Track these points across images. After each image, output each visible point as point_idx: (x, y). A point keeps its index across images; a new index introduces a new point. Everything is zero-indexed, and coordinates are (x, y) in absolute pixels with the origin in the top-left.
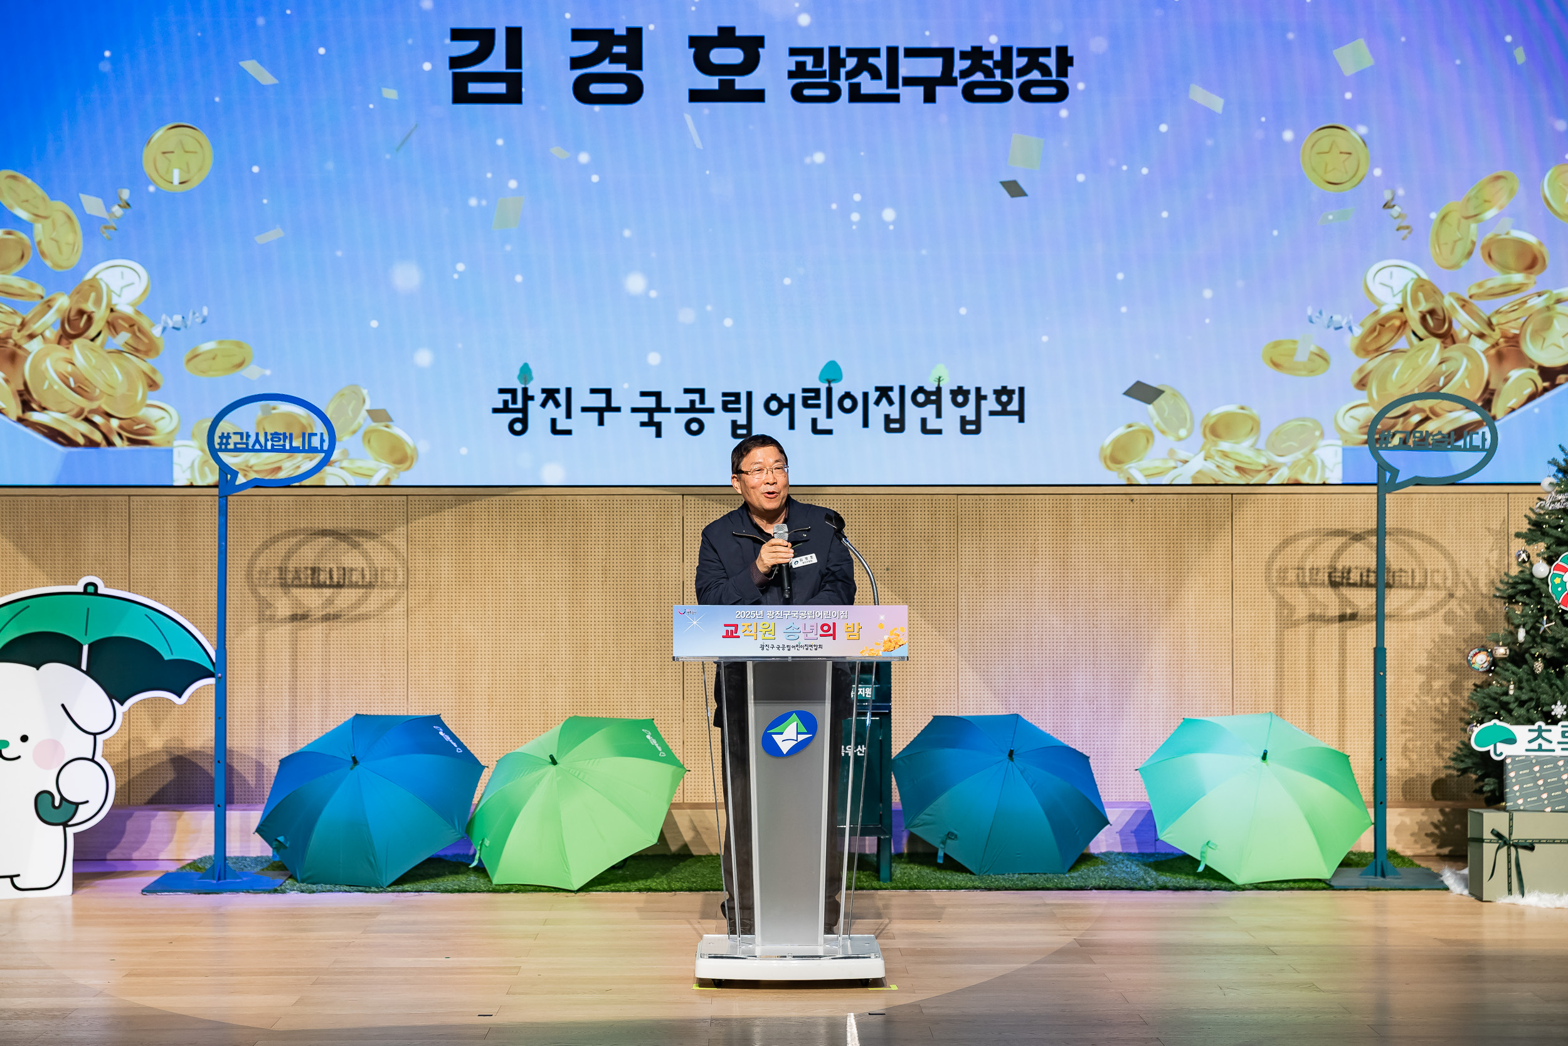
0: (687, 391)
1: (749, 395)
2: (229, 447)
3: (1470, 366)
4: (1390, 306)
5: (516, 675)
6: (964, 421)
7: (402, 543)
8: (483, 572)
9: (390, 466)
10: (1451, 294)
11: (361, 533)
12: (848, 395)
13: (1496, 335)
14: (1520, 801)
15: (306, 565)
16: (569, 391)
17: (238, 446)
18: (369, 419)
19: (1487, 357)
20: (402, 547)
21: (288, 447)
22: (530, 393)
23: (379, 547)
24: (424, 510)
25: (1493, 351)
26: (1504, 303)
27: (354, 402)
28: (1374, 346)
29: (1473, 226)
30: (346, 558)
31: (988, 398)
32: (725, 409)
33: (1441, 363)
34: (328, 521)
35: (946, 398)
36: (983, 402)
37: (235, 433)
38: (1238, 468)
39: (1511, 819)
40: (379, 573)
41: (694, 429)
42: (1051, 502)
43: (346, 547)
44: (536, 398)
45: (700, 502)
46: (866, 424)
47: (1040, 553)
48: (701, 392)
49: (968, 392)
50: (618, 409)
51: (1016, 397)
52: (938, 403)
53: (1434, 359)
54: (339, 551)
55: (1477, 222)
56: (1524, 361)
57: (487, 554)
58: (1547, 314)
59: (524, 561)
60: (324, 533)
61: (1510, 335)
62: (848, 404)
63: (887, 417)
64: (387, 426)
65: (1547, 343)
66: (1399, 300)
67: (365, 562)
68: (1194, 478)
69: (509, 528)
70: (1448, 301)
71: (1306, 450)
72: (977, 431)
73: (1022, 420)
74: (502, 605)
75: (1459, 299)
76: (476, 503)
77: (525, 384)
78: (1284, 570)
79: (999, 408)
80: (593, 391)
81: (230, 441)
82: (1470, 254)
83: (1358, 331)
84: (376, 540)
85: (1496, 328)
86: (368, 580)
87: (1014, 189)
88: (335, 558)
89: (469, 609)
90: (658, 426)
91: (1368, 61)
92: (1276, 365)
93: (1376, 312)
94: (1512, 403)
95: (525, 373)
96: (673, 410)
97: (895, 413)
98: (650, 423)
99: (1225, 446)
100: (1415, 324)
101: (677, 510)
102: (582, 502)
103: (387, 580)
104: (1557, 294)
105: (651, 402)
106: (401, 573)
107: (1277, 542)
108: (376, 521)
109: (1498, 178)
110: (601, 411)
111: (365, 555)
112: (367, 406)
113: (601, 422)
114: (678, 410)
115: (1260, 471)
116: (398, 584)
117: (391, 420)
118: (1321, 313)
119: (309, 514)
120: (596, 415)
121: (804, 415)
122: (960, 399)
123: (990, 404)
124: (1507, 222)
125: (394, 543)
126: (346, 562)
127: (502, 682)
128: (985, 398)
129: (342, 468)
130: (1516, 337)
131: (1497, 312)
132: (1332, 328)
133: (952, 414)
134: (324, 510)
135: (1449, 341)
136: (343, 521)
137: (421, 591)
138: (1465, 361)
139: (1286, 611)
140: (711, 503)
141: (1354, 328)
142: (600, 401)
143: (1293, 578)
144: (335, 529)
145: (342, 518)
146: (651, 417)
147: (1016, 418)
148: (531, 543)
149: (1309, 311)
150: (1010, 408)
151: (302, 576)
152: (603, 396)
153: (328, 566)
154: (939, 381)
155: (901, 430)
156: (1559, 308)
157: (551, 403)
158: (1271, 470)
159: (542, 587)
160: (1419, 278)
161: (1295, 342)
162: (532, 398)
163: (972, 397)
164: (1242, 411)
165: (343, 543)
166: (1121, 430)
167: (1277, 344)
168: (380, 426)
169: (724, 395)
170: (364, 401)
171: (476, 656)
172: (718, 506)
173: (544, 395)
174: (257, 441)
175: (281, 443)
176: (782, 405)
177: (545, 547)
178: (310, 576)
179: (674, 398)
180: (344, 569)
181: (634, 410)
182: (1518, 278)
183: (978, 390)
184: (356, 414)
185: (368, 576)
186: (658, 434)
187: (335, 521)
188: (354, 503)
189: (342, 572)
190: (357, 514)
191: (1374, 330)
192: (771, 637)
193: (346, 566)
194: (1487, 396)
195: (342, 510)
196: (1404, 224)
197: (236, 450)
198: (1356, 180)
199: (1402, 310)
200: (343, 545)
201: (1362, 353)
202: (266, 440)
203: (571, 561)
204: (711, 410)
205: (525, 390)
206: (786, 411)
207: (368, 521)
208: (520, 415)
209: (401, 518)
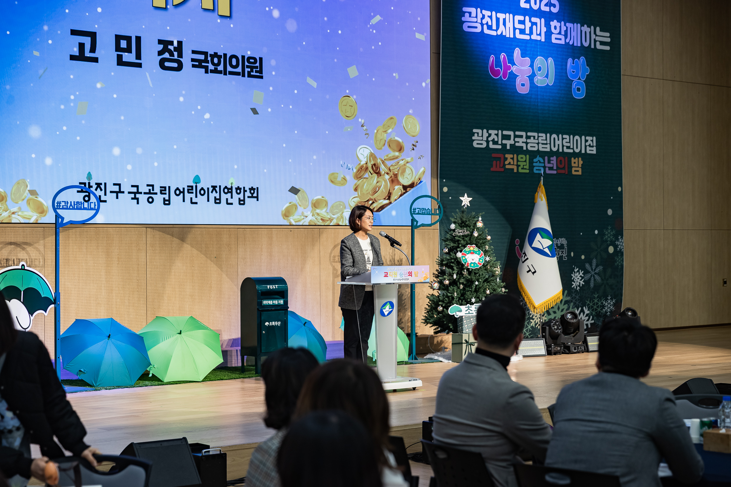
0: (148, 185)
1: (169, 187)
2: (60, 207)
3: (385, 184)
4: (363, 163)
5: (86, 303)
6: (240, 200)
7: (42, 248)
8: (73, 260)
9: (37, 215)
10: (379, 158)
11: (26, 244)
12: (202, 189)
13: (391, 173)
14: (467, 330)
15: (3, 258)
16: (105, 184)
17: (64, 207)
18: (29, 193)
19: (389, 181)
20: (42, 250)
21: (82, 208)
22: (91, 185)
23: (33, 250)
24: (51, 234)
25: (391, 179)
26: (393, 162)
27: (23, 187)
28: (359, 176)
29: (385, 135)
30: (20, 254)
31: (247, 191)
32: (161, 193)
33: (377, 183)
34: (12, 238)
35: (234, 191)
36: (246, 193)
37: (62, 202)
38: (322, 219)
39: (469, 336)
40: (33, 261)
41: (150, 201)
42: (267, 231)
43: (20, 249)
44: (93, 187)
45: (152, 231)
46: (208, 201)
47: (263, 251)
48: (153, 186)
49: (241, 188)
50: (123, 192)
51: (256, 191)
52: (231, 193)
53: (375, 182)
54: (17, 251)
55: (386, 133)
56: (399, 183)
57: (75, 252)
58: (405, 167)
59: (89, 255)
60: (11, 243)
61: (395, 174)
62: (202, 192)
63: (215, 197)
64: (36, 197)
65: (405, 177)
66: (366, 160)
67: (27, 256)
68: (309, 223)
69: (83, 241)
70: (379, 161)
71: (341, 213)
72: (244, 204)
73: (258, 200)
74: (81, 274)
75: (382, 160)
76: (70, 231)
77: (89, 181)
78: (334, 257)
79: (251, 195)
80: (114, 184)
81: (61, 205)
82: (384, 144)
83: (355, 170)
84: (32, 247)
85: (391, 171)
86: (29, 264)
87: (255, 111)
88: (16, 254)
89: (68, 276)
90: (138, 199)
91: (357, 74)
92: (332, 182)
93: (360, 164)
94: (396, 197)
95: (89, 176)
96: (143, 193)
97: (218, 197)
98: (135, 198)
99: (318, 211)
100: (370, 169)
101: (144, 234)
102: (110, 230)
103: (36, 264)
104: (407, 160)
105: (134, 190)
106: (42, 261)
107: (332, 246)
108: (31, 238)
109: (392, 118)
110: (117, 193)
111: (28, 253)
112: (28, 188)
113: (117, 198)
114: (145, 193)
115: (328, 220)
116: (41, 265)
117: (38, 195)
118: (344, 164)
119: (5, 235)
120: (115, 194)
121: (188, 196)
122: (238, 191)
123: (248, 194)
124: (394, 134)
125: (39, 248)
126: (20, 256)
127: (81, 306)
128: (246, 191)
129: (18, 215)
130: (397, 174)
131: (392, 165)
132: (348, 169)
133: (236, 197)
134: (11, 234)
135: (379, 175)
136: (18, 238)
137: (50, 268)
138: (383, 183)
139: (335, 272)
140: (156, 231)
141: (354, 169)
142: (116, 189)
143: (337, 260)
144: (15, 242)
145: (18, 237)
146: (135, 196)
147: (256, 199)
148: (91, 248)
149: (341, 163)
150: (254, 195)
151: (2, 263)
152: (118, 186)
153: (13, 258)
154: (232, 184)
155: (220, 203)
156: (408, 165)
157: (99, 189)
158: (331, 220)
159: (96, 266)
160: (371, 152)
161: (337, 174)
162: (92, 187)
163: (242, 191)
164: (323, 198)
165: (18, 248)
166: (288, 205)
167: (333, 174)
168: (33, 197)
169: (161, 187)
170: (27, 186)
171: (71, 296)
172: (159, 232)
173: (96, 186)
174: (71, 205)
175: (80, 206)
176: (180, 192)
177: (97, 249)
178: (5, 263)
179: (144, 189)
180: (19, 259)
181: (129, 193)
182: (397, 154)
183: (244, 188)
184: (24, 192)
185: (29, 262)
186: (138, 203)
187: (15, 238)
188: (23, 230)
189: (18, 261)
190: (24, 235)
191: (359, 170)
192: (396, 276)
193: (20, 258)
194: (389, 195)
195: (18, 234)
196: (367, 133)
197: (63, 208)
198: (354, 116)
199: (366, 163)
200: (19, 249)
201: (356, 178)
202: (74, 205)
203: (106, 255)
204: (156, 194)
205: (89, 183)
206: (182, 194)
207: (29, 238)
208: (87, 194)
209: (42, 237)
